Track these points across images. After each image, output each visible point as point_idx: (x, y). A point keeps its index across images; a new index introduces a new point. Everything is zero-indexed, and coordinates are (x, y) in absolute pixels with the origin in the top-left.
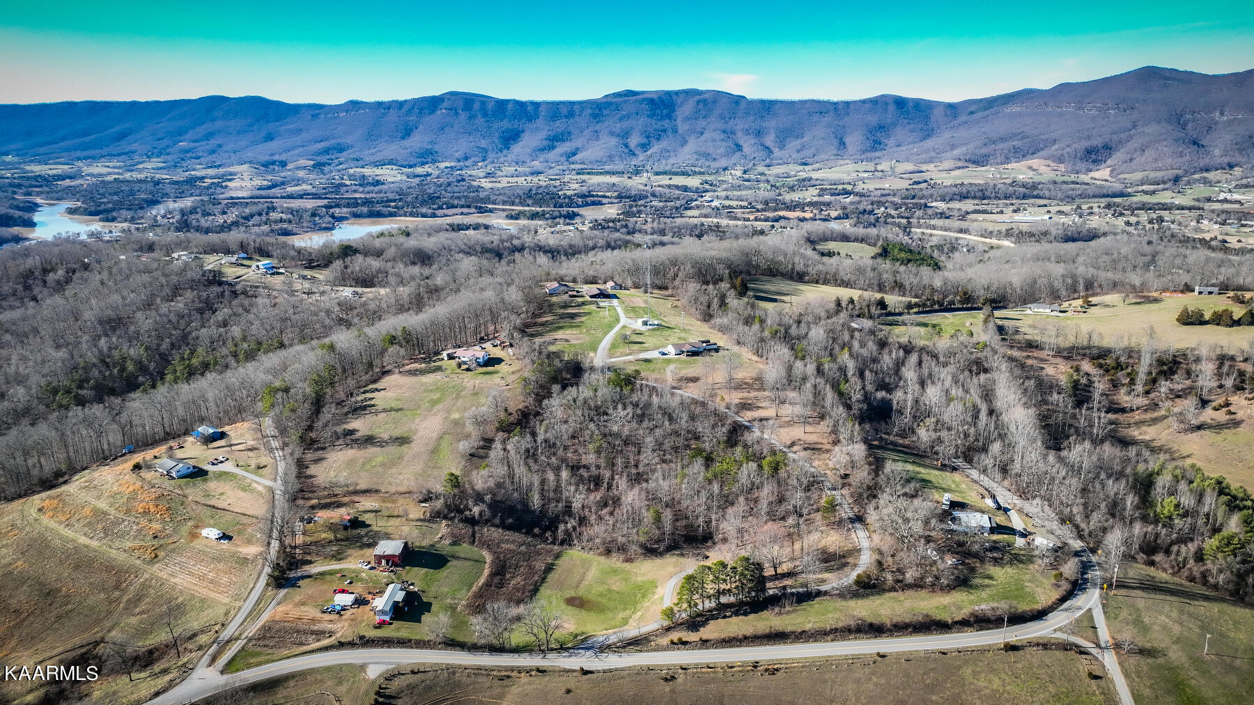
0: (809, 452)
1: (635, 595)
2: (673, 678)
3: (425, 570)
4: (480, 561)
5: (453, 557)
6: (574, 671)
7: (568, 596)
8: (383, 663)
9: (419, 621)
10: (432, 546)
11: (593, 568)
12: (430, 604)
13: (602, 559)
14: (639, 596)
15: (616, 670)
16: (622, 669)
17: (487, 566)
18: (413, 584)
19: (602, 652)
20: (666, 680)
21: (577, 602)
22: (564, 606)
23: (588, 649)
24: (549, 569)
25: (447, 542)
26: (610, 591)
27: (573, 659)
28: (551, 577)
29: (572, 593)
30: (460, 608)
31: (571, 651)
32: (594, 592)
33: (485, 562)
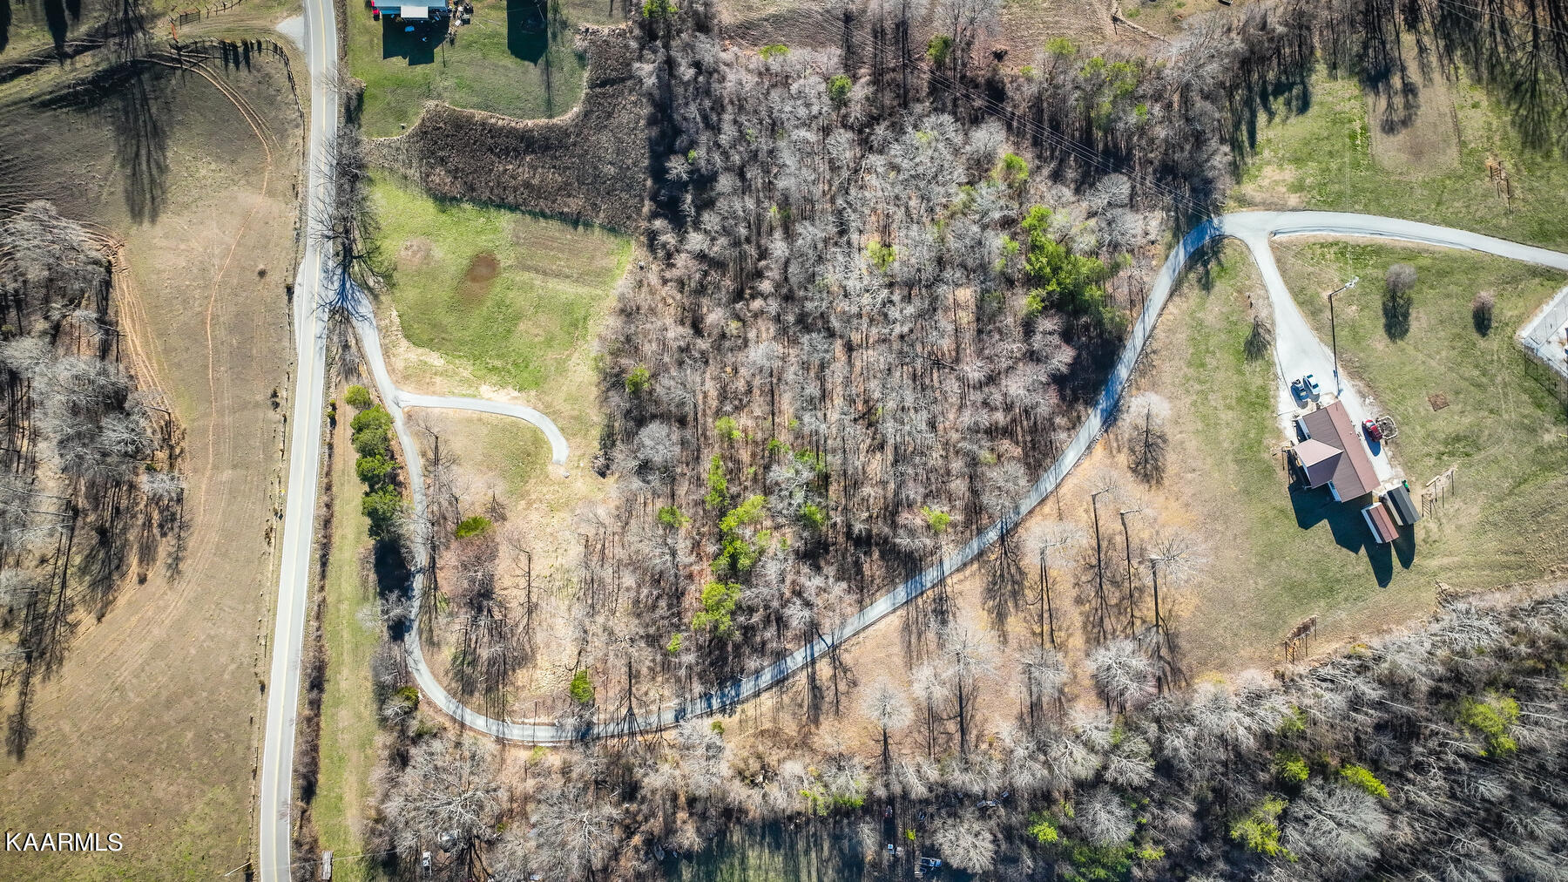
0: (806, 697)
1: (501, 357)
2: (276, 405)
3: (505, 31)
4: (550, 108)
5: (548, 64)
6: (295, 276)
7: (499, 257)
8: (307, 33)
9: (387, 54)
10: (564, 25)
11: (583, 290)
12: (430, 60)
13: (612, 302)
14: (498, 363)
15: (291, 332)
16: (292, 339)
17: (543, 121)
18: (466, 22)
19: (333, 312)
20: (275, 395)
21: (483, 270)
22: (469, 252)
23: (342, 293)
24: (575, 221)
25: (579, 43)
26: (515, 318)
27: (318, 275)
28: (553, 228)
29: (506, 260)
30: (431, 104)
31: (339, 271)
32: (511, 295)
33: (551, 117)
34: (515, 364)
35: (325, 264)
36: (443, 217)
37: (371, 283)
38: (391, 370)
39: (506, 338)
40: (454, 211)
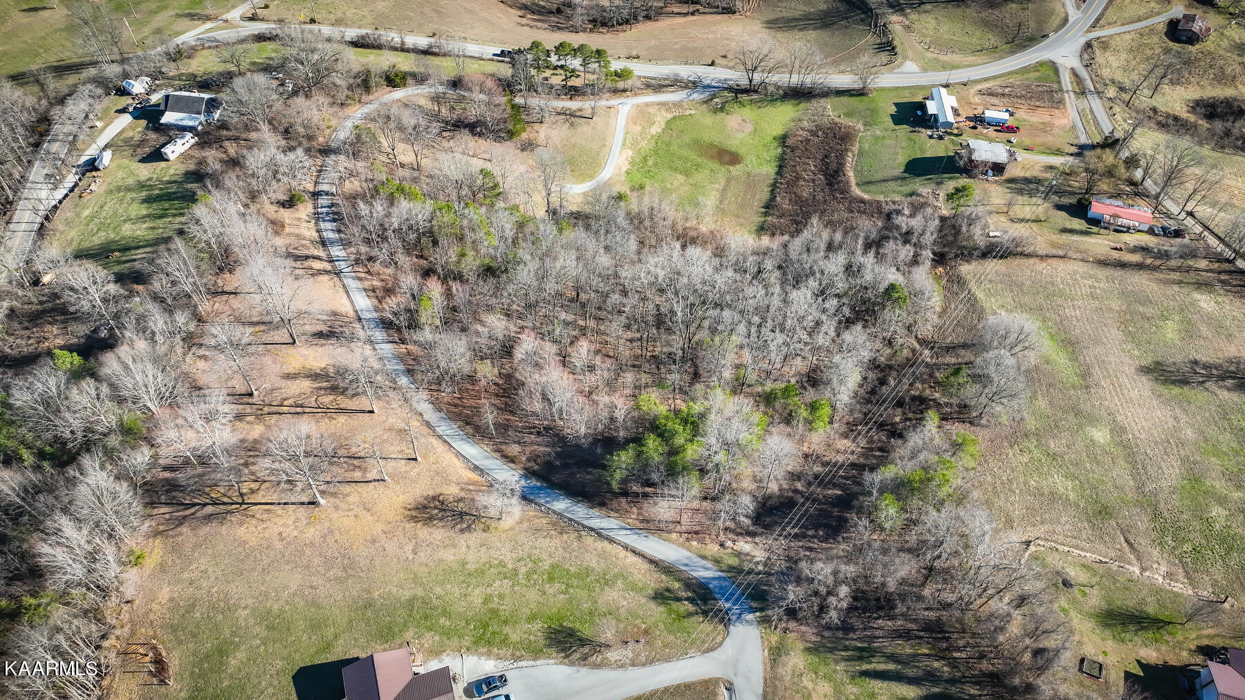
0: (302, 252)
1: (656, 164)
3: (928, 155)
4: (865, 184)
5: (904, 179)
6: (722, 67)
7: (738, 167)
9: (897, 105)
10: (939, 183)
12: (897, 124)
14: (650, 163)
16: (675, 64)
17: (853, 181)
18: (930, 137)
19: (695, 82)
21: (727, 158)
22: (742, 151)
23: (709, 86)
24: (769, 207)
25: (925, 192)
26: (687, 173)
27: (723, 77)
28: (763, 194)
29: (735, 170)
30: (860, 126)
31: (725, 86)
32: (707, 172)
33: (858, 184)
34: (649, 171)
35: (731, 80)
36: (770, 139)
37: (716, 100)
38: (647, 105)
39: (671, 168)
40: (776, 145)
